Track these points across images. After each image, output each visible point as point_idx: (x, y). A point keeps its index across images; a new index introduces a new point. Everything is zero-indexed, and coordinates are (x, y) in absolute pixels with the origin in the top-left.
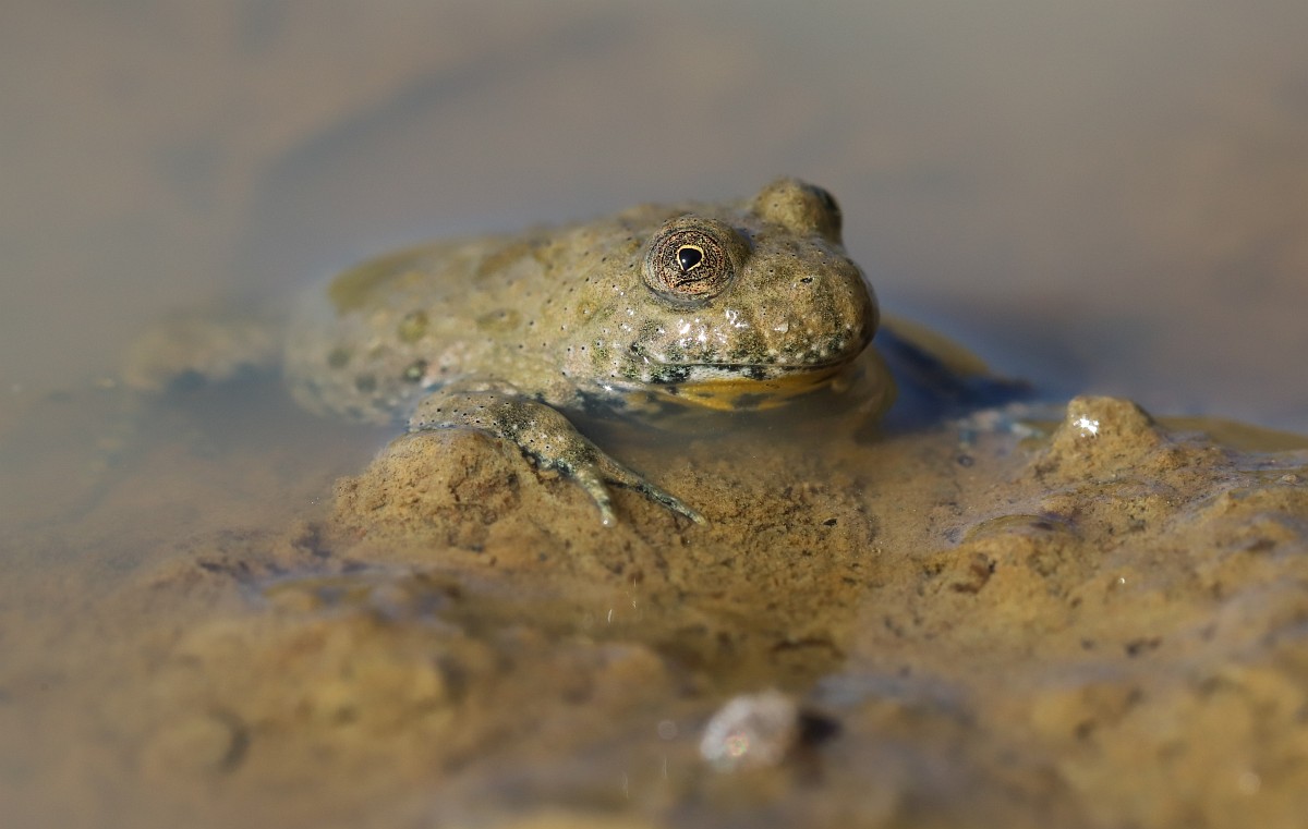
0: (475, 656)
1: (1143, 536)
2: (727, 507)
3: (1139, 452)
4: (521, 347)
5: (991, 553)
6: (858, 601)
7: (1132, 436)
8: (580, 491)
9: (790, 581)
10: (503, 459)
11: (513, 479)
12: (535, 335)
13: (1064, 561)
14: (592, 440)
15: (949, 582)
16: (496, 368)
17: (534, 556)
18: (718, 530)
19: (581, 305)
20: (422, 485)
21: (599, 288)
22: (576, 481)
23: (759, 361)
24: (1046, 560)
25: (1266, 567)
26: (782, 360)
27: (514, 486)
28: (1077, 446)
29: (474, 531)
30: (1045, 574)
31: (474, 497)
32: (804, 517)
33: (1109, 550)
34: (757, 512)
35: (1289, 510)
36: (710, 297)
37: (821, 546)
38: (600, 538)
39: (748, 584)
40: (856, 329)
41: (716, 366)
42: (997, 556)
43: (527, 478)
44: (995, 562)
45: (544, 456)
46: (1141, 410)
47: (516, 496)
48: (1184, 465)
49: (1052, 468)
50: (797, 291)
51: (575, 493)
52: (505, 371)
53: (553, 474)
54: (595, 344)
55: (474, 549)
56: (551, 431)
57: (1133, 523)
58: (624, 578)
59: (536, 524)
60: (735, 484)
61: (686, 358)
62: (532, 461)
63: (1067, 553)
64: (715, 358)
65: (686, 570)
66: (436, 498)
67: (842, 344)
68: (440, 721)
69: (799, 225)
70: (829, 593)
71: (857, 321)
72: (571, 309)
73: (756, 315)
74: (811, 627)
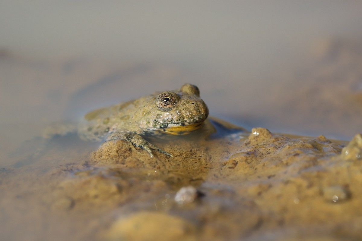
0: (124, 183)
1: (270, 155)
2: (178, 154)
3: (268, 139)
4: (130, 123)
5: (237, 160)
6: (208, 171)
7: (266, 135)
8: (145, 151)
9: (192, 168)
10: (128, 145)
11: (130, 149)
12: (133, 120)
13: (253, 161)
14: (147, 141)
15: (228, 167)
16: (125, 128)
17: (136, 164)
18: (176, 158)
19: (143, 112)
20: (110, 151)
21: (147, 108)
22: (144, 149)
23: (183, 121)
24: (249, 161)
25: (298, 159)
26: (188, 121)
27: (131, 151)
28: (254, 138)
29: (122, 161)
30: (249, 164)
31: (122, 153)
32: (195, 155)
33: (263, 158)
34: (184, 155)
35: (302, 148)
36: (172, 108)
37: (199, 161)
38: (150, 160)
39: (183, 169)
40: (204, 114)
41: (174, 123)
42: (238, 161)
43: (133, 149)
44: (237, 162)
45: (137, 144)
46: (268, 130)
47: (131, 153)
48: (278, 141)
49: (249, 143)
50: (191, 106)
51: (144, 151)
52: (127, 128)
53: (139, 148)
54: (146, 120)
55: (122, 164)
56: (138, 139)
57: (268, 153)
58: (156, 168)
59: (136, 158)
60: (179, 149)
61: (167, 122)
62: (134, 145)
63: (253, 159)
64: (173, 121)
65: (169, 166)
66: (113, 154)
67: (201, 117)
68: (117, 197)
69: (191, 93)
70: (201, 170)
71: (204, 112)
72: (141, 113)
73: (182, 111)
74: (198, 177)
